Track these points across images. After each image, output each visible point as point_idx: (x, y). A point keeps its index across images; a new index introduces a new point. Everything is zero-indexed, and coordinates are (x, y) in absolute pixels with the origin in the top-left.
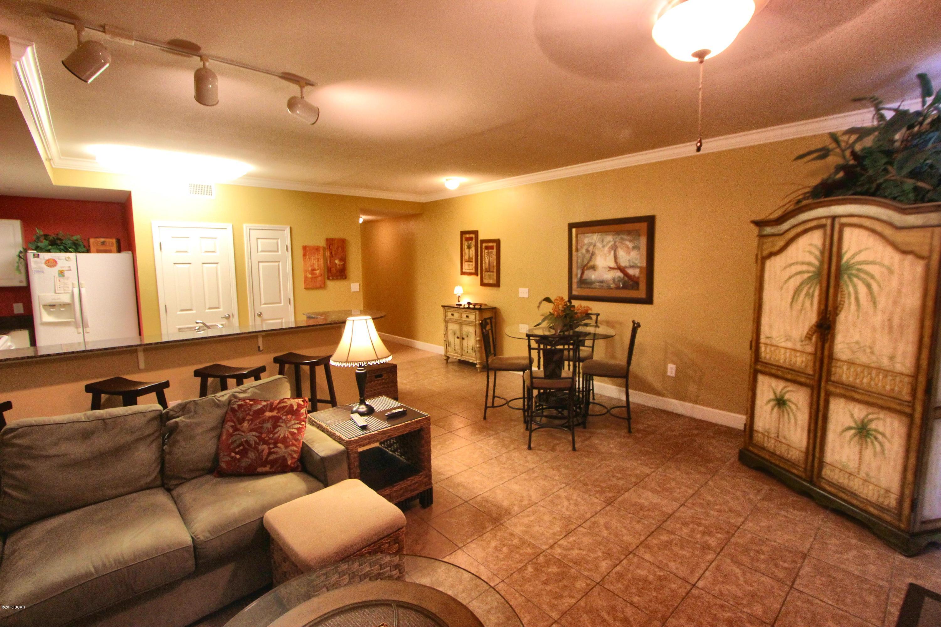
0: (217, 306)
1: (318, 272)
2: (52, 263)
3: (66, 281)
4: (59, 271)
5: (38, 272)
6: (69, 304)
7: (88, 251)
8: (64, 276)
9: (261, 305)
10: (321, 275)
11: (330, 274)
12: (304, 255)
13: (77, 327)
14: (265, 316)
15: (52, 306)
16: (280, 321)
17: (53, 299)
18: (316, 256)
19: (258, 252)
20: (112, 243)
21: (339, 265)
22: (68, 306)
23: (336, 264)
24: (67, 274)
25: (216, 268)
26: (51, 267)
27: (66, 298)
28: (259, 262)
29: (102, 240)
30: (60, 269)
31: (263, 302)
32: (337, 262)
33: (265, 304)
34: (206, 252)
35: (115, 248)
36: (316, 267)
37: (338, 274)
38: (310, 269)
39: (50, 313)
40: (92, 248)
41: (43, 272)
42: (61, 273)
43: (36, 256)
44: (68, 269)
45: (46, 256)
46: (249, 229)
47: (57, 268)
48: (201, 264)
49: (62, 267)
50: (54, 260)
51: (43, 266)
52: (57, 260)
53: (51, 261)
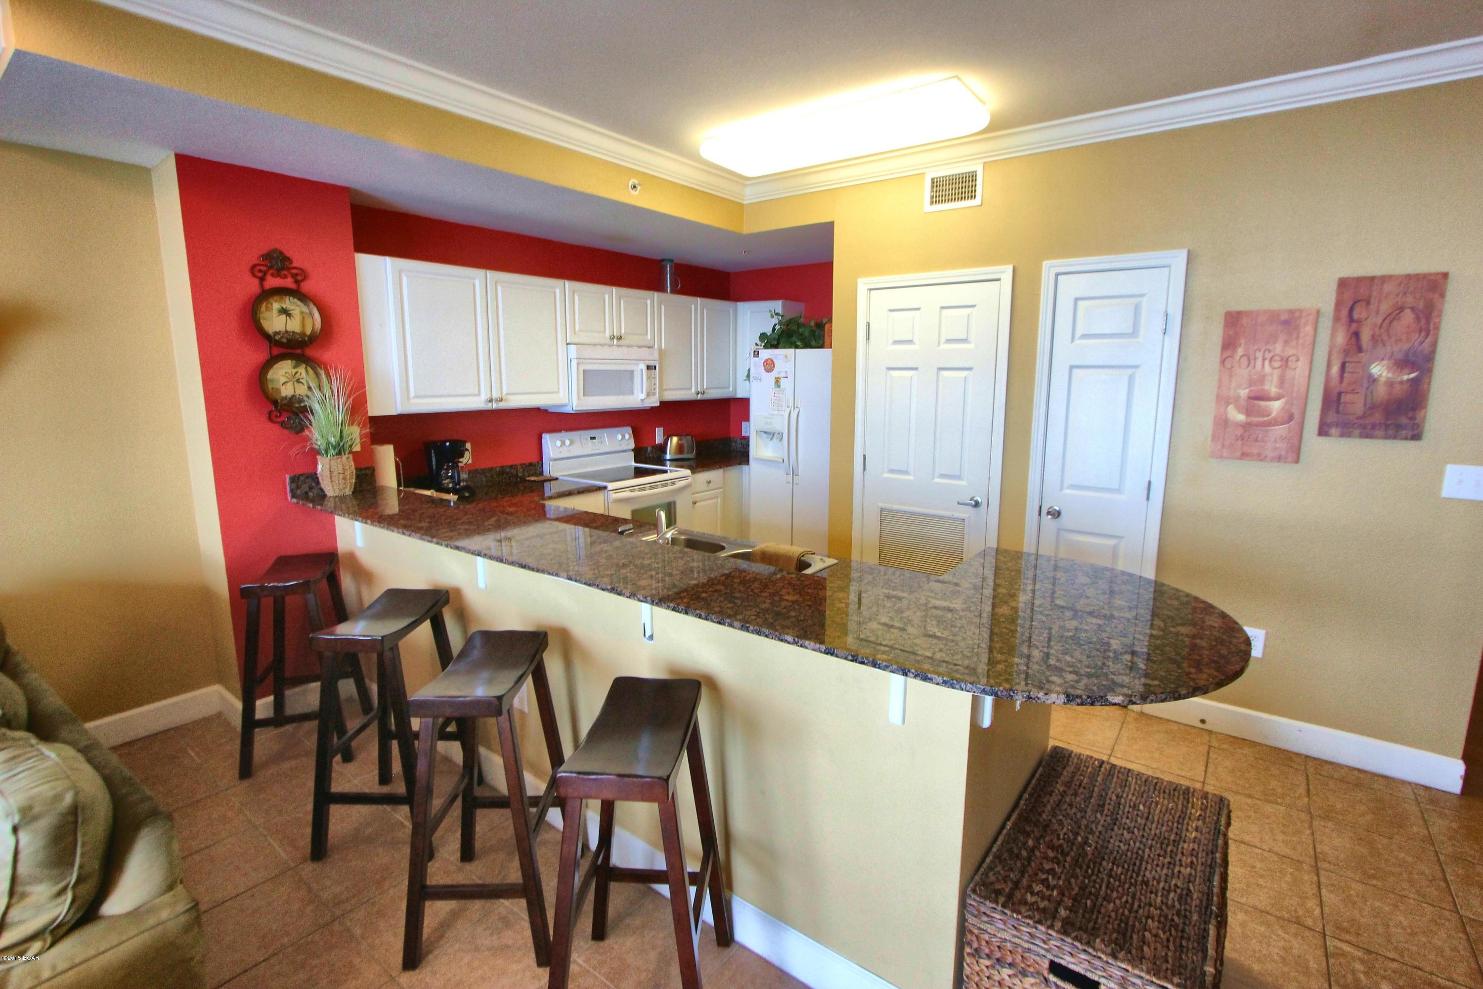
0: (957, 474)
1: (1276, 406)
2: (769, 365)
3: (781, 395)
4: (776, 378)
5: (756, 379)
7: (822, 345)
8: (779, 387)
9: (1061, 487)
10: (1291, 418)
11: (1331, 417)
12: (1229, 345)
13: (787, 473)
16: (1111, 542)
17: (766, 423)
18: (1278, 347)
19: (1073, 340)
21: (1390, 384)
23: (1373, 380)
24: (783, 382)
25: (966, 379)
26: (768, 372)
27: (775, 423)
28: (1072, 368)
30: (777, 376)
31: (1069, 480)
32: (1379, 370)
34: (949, 341)
36: (1273, 390)
37: (1378, 417)
38: (1244, 393)
39: (764, 443)
41: (760, 380)
42: (777, 380)
43: (756, 354)
44: (785, 376)
45: (766, 354)
46: (1057, 275)
47: (774, 374)
48: (936, 369)
49: (779, 373)
50: (772, 361)
51: (762, 369)
52: (775, 361)
53: (769, 361)
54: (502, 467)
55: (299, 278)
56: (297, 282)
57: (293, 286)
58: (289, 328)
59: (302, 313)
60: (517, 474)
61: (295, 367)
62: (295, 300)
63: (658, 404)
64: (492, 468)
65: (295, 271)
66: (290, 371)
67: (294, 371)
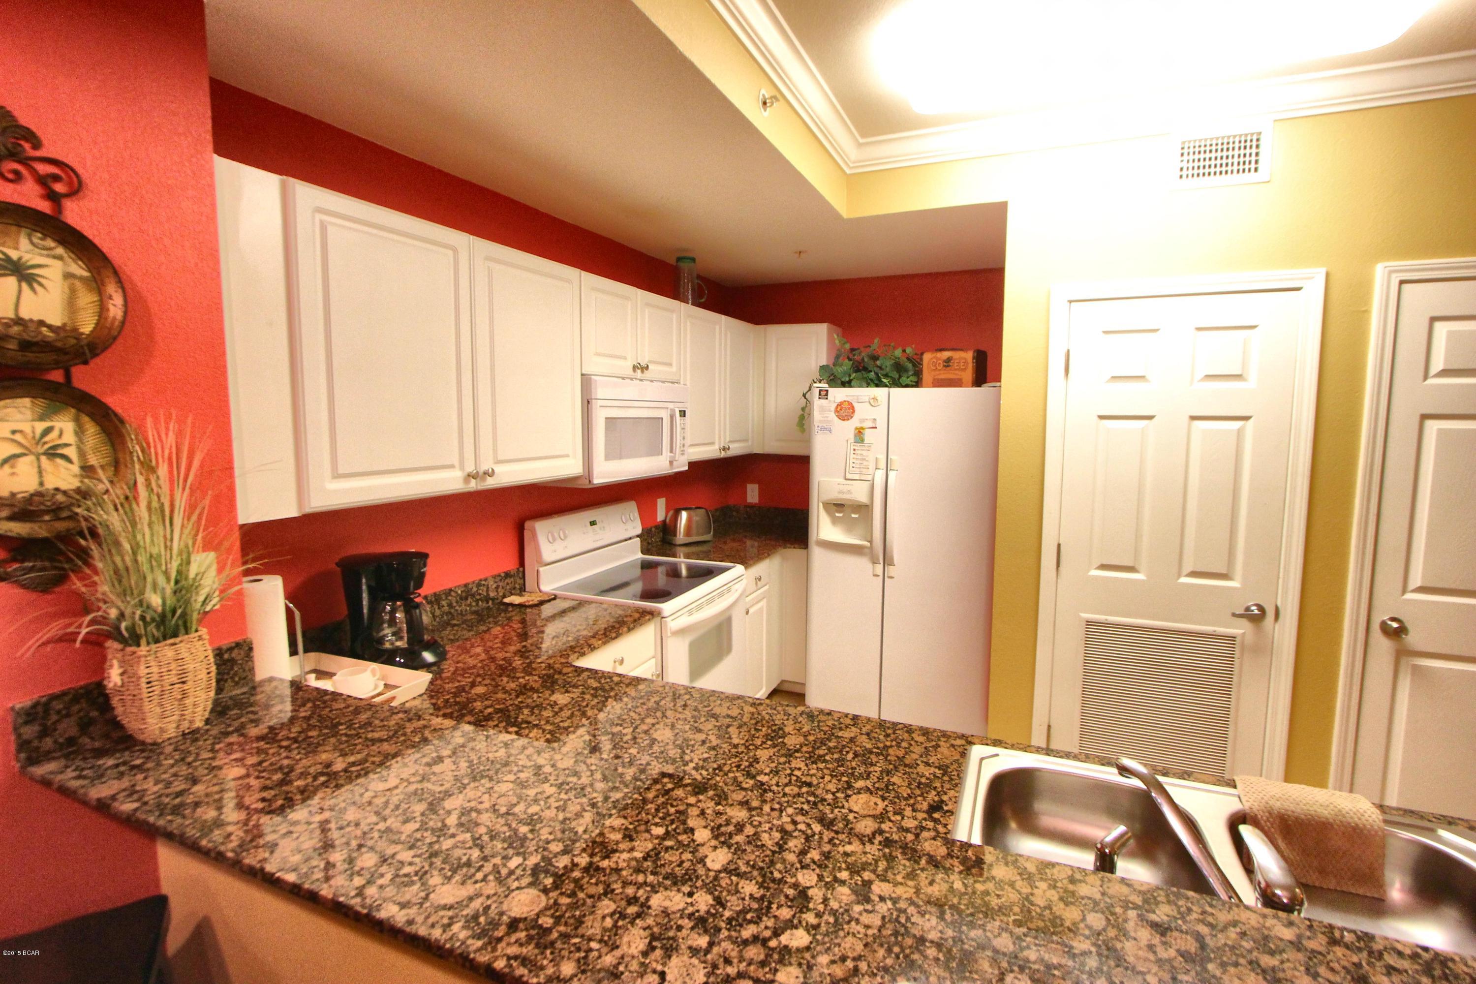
0: (1224, 571)
2: (845, 411)
3: (864, 453)
4: (856, 428)
5: (823, 429)
6: (867, 506)
7: (917, 384)
8: (862, 441)
9: (1404, 591)
13: (874, 562)
14: (1414, 639)
15: (840, 506)
17: (840, 492)
19: (1426, 377)
20: (966, 362)
22: (864, 509)
24: (868, 435)
25: (1240, 433)
26: (844, 420)
27: (859, 493)
28: (1424, 417)
29: (946, 354)
30: (859, 425)
31: (1416, 580)
33: (1421, 589)
34: (1209, 377)
35: (968, 374)
39: (835, 521)
40: (926, 376)
41: (830, 431)
42: (859, 434)
43: (824, 394)
44: (871, 425)
45: (839, 394)
46: (1402, 282)
47: (854, 423)
48: (1187, 419)
49: (862, 421)
50: (850, 404)
51: (833, 416)
52: (855, 405)
53: (846, 405)
54: (466, 585)
55: (59, 188)
56: (53, 197)
57: (45, 206)
58: (26, 313)
59: (68, 276)
60: (488, 594)
61: (41, 418)
62: (50, 243)
63: (686, 468)
64: (451, 590)
65: (43, 169)
66: (26, 427)
67: (40, 426)
